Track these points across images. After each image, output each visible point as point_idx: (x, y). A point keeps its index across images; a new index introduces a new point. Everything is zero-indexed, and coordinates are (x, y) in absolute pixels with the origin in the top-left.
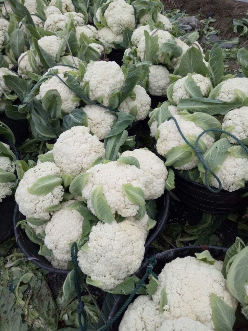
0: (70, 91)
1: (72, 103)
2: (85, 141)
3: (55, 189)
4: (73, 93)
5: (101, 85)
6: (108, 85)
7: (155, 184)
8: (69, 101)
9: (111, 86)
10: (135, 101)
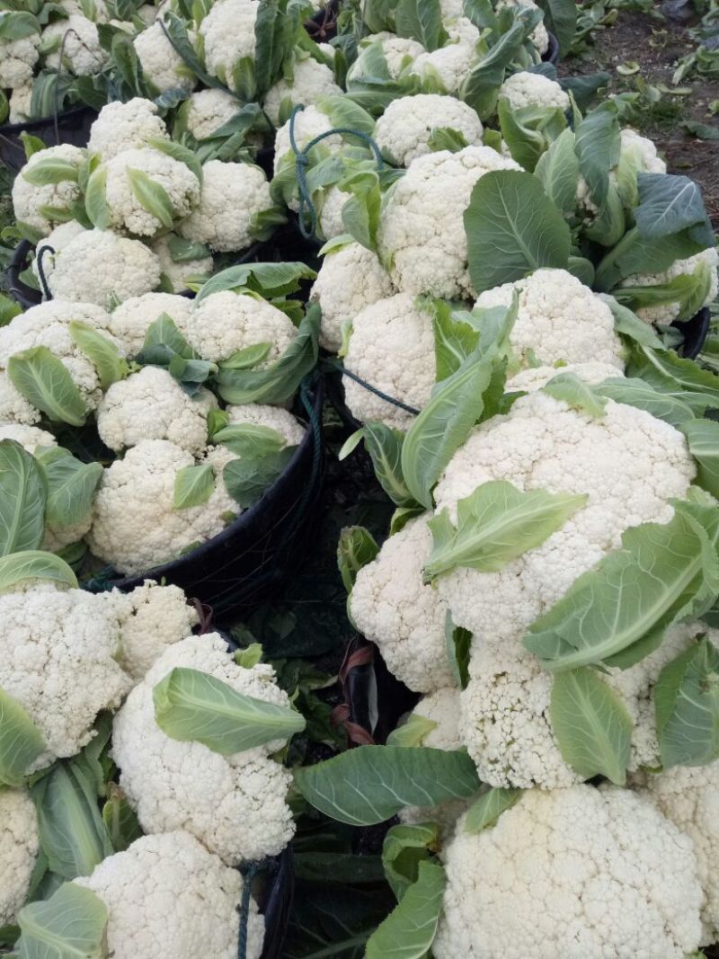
0: (175, 53)
1: (176, 77)
2: (131, 118)
3: (61, 183)
4: (180, 58)
5: (221, 42)
6: (235, 45)
7: (226, 214)
8: (170, 71)
9: (241, 46)
10: (294, 89)
